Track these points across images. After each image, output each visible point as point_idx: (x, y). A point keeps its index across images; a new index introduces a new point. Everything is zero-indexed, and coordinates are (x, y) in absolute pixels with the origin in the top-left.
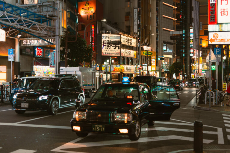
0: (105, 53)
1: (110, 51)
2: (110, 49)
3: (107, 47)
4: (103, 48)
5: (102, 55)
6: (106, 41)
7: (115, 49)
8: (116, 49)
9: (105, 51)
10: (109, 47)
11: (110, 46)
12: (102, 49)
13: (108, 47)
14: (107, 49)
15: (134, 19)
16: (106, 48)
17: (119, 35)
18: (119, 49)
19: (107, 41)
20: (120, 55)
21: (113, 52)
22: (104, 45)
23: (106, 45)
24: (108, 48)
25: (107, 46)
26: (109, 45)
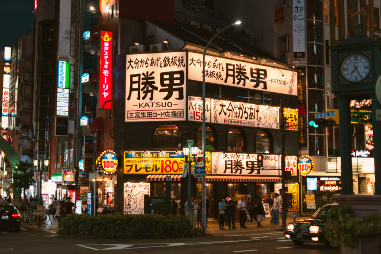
0: (137, 114)
1: (151, 108)
2: (151, 99)
3: (142, 95)
4: (129, 99)
5: (127, 120)
6: (139, 75)
7: (167, 98)
8: (170, 100)
9: (137, 108)
10: (149, 95)
11: (152, 92)
12: (127, 101)
13: (146, 93)
14: (141, 101)
15: (294, 10)
16: (139, 98)
17: (183, 54)
18: (181, 97)
19: (142, 76)
20: (184, 119)
21: (161, 108)
22: (132, 90)
23: (138, 89)
24: (144, 98)
25: (141, 92)
26: (150, 88)
